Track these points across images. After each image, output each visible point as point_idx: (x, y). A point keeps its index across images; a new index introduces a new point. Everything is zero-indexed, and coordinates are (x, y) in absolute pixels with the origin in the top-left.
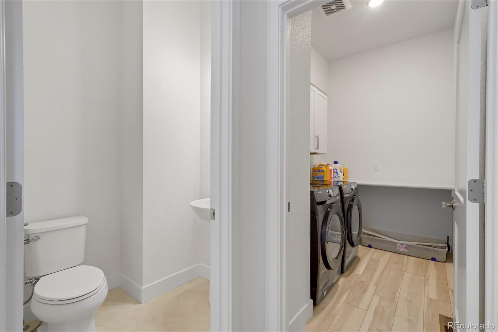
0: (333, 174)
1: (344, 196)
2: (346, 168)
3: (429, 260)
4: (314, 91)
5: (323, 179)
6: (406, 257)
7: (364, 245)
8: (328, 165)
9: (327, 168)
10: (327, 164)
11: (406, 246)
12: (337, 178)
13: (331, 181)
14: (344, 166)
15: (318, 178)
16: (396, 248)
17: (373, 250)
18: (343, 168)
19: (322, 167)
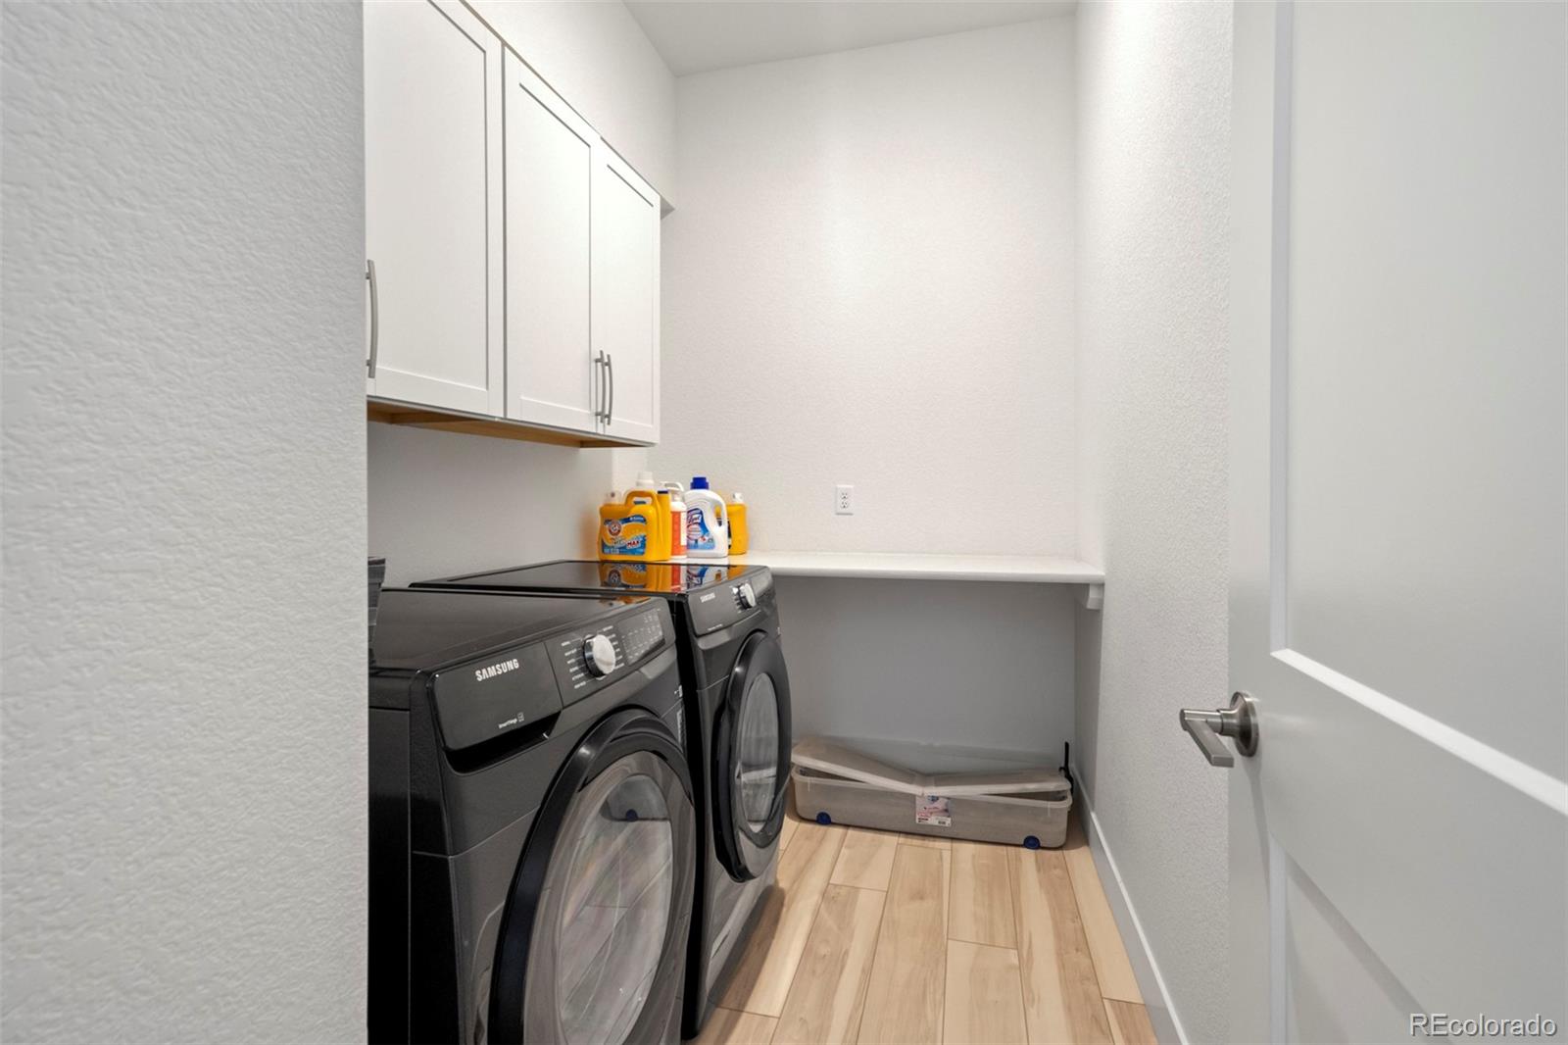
0: (689, 532)
1: (696, 646)
2: (741, 505)
3: (1017, 849)
4: (589, 146)
5: (643, 553)
6: (945, 845)
7: (803, 816)
8: (666, 492)
9: (659, 506)
10: (665, 489)
11: (946, 804)
12: (703, 548)
13: (680, 565)
14: (734, 496)
15: (623, 550)
16: (915, 816)
17: (836, 832)
18: (727, 506)
19: (644, 503)
